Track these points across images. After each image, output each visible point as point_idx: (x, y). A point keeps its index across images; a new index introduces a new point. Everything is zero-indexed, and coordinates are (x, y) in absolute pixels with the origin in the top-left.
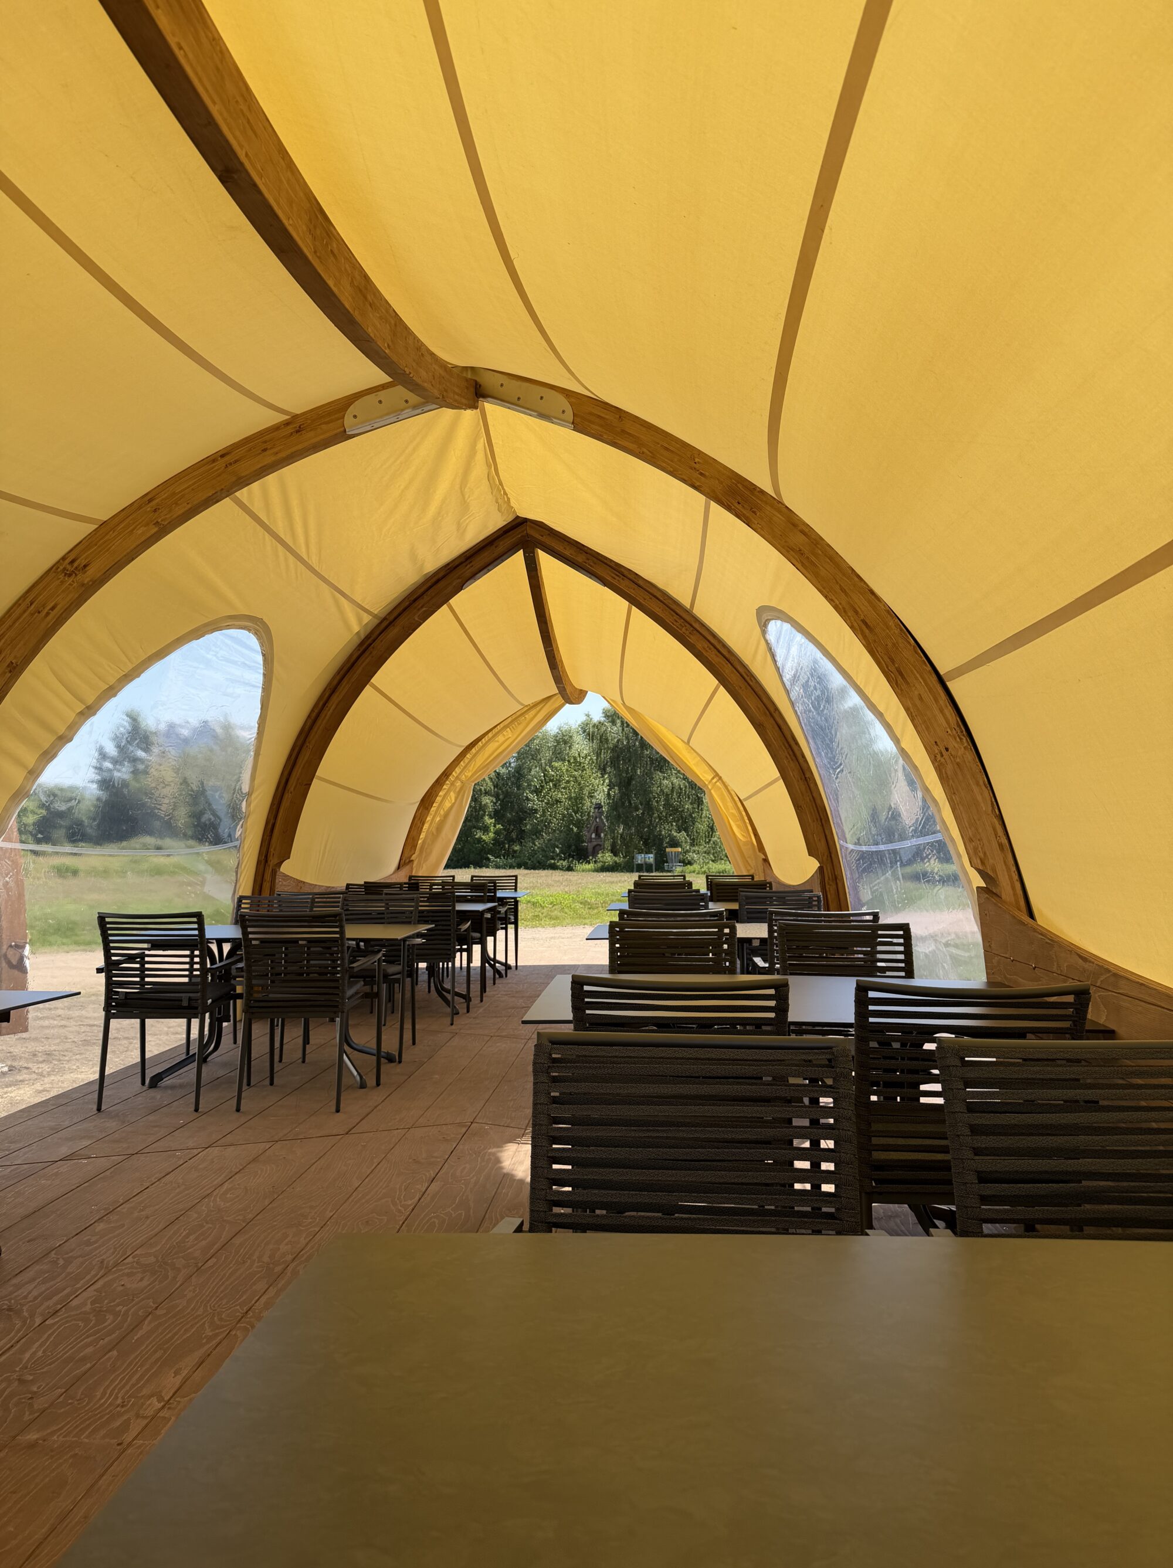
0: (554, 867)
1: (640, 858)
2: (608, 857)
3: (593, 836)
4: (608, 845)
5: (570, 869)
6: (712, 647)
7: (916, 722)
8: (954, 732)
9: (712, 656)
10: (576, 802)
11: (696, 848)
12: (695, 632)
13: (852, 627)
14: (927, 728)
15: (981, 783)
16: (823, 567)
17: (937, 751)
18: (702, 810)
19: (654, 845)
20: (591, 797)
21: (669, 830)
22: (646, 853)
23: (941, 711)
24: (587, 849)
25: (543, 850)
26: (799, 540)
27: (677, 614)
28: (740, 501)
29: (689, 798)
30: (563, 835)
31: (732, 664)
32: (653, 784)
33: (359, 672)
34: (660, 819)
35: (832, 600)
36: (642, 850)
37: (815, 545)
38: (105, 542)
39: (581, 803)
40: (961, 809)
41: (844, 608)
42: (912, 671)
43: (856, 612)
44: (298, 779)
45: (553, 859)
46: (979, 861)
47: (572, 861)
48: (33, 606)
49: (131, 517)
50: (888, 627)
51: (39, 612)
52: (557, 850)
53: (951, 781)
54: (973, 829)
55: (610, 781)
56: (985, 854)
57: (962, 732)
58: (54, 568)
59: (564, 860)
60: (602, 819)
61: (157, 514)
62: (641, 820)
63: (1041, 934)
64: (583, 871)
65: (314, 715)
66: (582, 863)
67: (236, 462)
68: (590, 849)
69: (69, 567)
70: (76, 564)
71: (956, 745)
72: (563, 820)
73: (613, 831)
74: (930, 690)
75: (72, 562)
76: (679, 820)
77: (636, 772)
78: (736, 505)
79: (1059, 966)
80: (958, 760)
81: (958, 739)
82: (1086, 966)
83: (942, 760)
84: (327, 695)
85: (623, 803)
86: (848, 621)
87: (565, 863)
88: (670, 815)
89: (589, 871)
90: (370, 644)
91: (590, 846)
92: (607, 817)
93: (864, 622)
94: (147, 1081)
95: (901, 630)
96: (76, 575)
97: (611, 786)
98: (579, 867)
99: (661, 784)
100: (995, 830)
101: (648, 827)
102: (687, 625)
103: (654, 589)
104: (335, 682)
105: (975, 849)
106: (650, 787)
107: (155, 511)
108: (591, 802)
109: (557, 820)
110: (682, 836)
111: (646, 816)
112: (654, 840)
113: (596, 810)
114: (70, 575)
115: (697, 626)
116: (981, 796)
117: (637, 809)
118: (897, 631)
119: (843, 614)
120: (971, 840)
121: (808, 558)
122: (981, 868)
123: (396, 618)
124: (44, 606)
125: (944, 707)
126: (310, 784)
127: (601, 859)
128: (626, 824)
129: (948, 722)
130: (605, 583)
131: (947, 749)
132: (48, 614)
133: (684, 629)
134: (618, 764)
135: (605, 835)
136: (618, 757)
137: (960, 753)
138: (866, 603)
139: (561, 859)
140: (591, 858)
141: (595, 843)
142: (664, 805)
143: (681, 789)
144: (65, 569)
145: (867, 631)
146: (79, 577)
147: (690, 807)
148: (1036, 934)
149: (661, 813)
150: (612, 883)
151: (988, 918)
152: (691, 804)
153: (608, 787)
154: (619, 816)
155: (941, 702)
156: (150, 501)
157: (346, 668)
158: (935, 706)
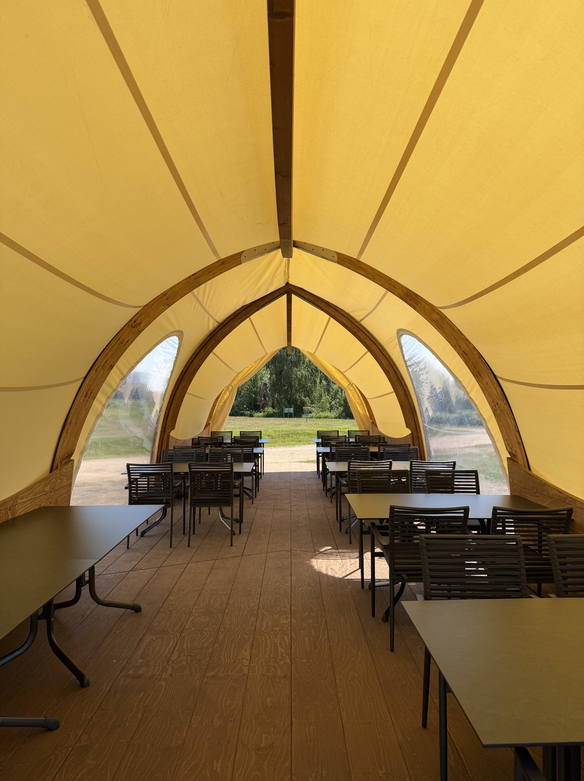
0: (242, 415)
1: (286, 410)
2: (270, 410)
3: (263, 399)
4: (270, 403)
5: (251, 416)
6: (367, 337)
7: (485, 393)
8: (500, 397)
9: (368, 341)
10: (254, 382)
11: (313, 405)
12: (360, 331)
13: (458, 353)
14: (490, 395)
15: (511, 418)
16: (447, 328)
17: (493, 405)
18: (316, 386)
19: (293, 403)
20: (261, 379)
21: (300, 396)
22: (289, 408)
23: (495, 389)
24: (259, 405)
25: (238, 406)
26: (435, 316)
27: (352, 323)
28: (411, 299)
29: (310, 381)
30: (247, 399)
31: (376, 345)
32: (292, 374)
33: (209, 347)
34: (296, 391)
35: (450, 342)
36: (287, 406)
37: (443, 319)
38: (148, 312)
39: (256, 383)
40: (503, 427)
41: (455, 346)
42: (483, 372)
43: (460, 348)
44: (180, 394)
45: (243, 410)
46: (510, 448)
47: (252, 412)
48: (119, 341)
49: (157, 302)
50: (474, 354)
51: (122, 343)
52: (245, 406)
53: (499, 417)
54: (508, 436)
55: (271, 372)
56: (512, 445)
57: (504, 397)
58: (127, 325)
59: (248, 411)
60: (267, 391)
61: (168, 300)
62: (287, 391)
63: (540, 480)
64: (258, 417)
65: (188, 365)
66: (257, 412)
67: (198, 277)
68: (261, 405)
69: (133, 324)
70: (136, 323)
71: (501, 403)
72: (247, 391)
73: (273, 397)
74: (491, 380)
75: (135, 322)
76: (305, 391)
77: (284, 368)
78: (409, 301)
79: (548, 493)
80: (502, 409)
81: (502, 400)
82: (561, 495)
83: (496, 408)
84: (194, 357)
85: (278, 383)
86: (457, 351)
87: (249, 412)
88: (301, 389)
89: (261, 417)
90: (215, 335)
91: (261, 404)
92: (269, 390)
93: (463, 351)
94: (139, 534)
95: (479, 356)
96: (136, 327)
97: (271, 374)
98: (256, 414)
99: (296, 373)
100: (516, 436)
101: (290, 395)
102: (357, 327)
103: (343, 312)
104: (198, 351)
105: (508, 444)
106: (291, 375)
107: (167, 299)
108: (261, 382)
109: (244, 391)
110: (307, 399)
111: (289, 390)
112: (293, 401)
113: (264, 386)
114: (134, 327)
115: (361, 328)
116: (510, 422)
117: (285, 386)
118: (477, 356)
119: (455, 348)
120: (507, 440)
121: (440, 324)
122: (511, 451)
123: (227, 324)
124: (124, 341)
125: (496, 388)
126: (184, 396)
127: (267, 411)
128: (279, 393)
129: (498, 393)
130: (321, 309)
131: (497, 404)
132: (125, 344)
133: (355, 330)
134: (276, 364)
135: (269, 399)
136: (275, 360)
137: (502, 406)
138: (464, 344)
139: (247, 411)
140: (261, 410)
141: (264, 403)
142: (298, 384)
143: (306, 376)
144: (132, 325)
145: (465, 355)
146: (137, 328)
147: (310, 385)
148: (537, 480)
149: (296, 388)
150: (278, 424)
151: (512, 470)
152: (311, 383)
153: (270, 375)
154: (276, 389)
155: (495, 385)
156: (165, 295)
157: (203, 345)
158: (493, 387)
